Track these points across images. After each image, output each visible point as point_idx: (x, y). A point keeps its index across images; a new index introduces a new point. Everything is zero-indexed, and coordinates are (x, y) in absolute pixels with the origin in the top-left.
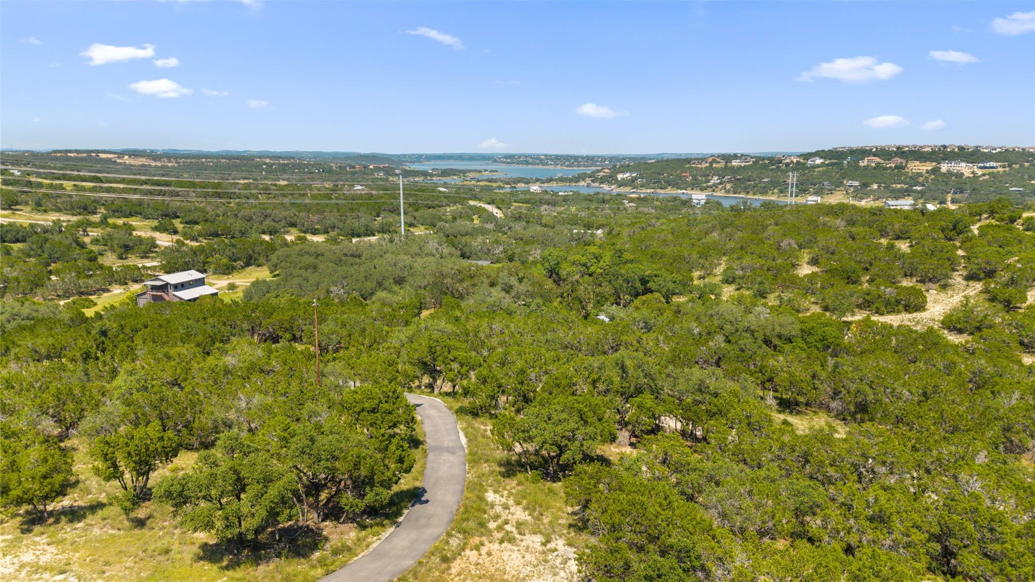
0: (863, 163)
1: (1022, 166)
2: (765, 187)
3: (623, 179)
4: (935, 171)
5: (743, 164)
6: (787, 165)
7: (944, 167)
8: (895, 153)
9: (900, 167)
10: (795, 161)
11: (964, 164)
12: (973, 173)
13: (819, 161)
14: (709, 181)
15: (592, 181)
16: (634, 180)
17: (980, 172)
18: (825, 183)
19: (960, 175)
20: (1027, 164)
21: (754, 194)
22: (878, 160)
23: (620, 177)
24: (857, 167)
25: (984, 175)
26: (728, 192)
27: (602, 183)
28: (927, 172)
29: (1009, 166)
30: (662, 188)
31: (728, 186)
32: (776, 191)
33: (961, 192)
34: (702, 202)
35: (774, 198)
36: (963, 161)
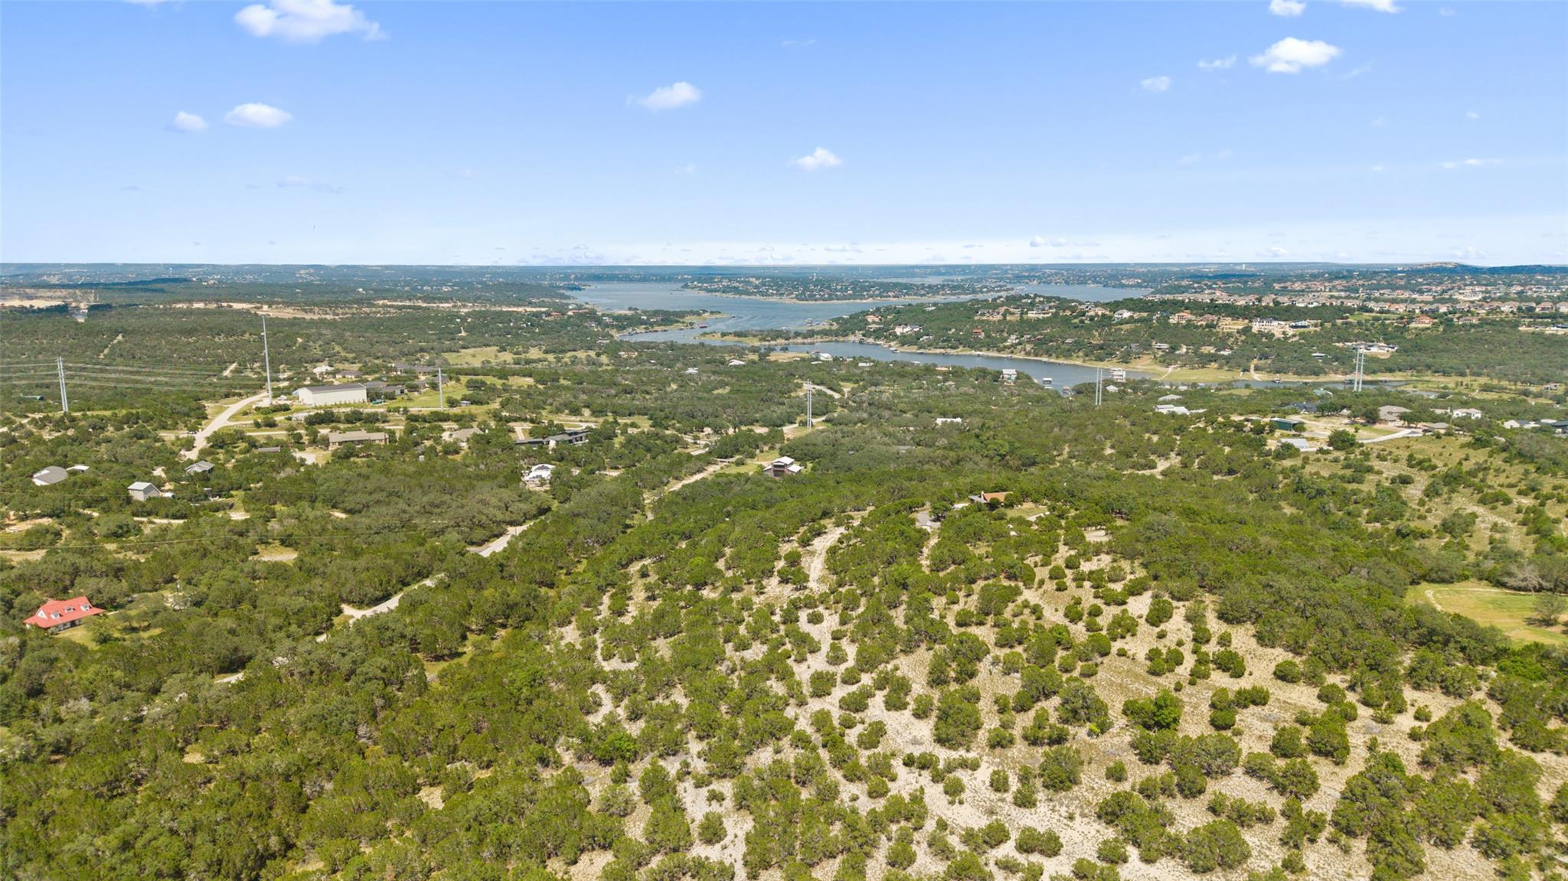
0: (1173, 320)
1: (1334, 325)
2: (1069, 350)
3: (903, 335)
4: (1246, 330)
5: (1041, 316)
6: (1092, 319)
7: (1256, 327)
8: (1209, 308)
9: (1211, 326)
10: (1100, 313)
11: (1276, 323)
12: (1284, 333)
13: (1126, 314)
14: (1005, 340)
15: (865, 336)
16: (918, 337)
17: (1291, 332)
18: (1133, 346)
19: (1270, 336)
20: (1339, 322)
21: (1057, 357)
22: (1187, 314)
23: (898, 331)
24: (1167, 325)
25: (1294, 336)
26: (1028, 354)
27: (879, 339)
28: (1238, 332)
29: (1322, 325)
30: (951, 348)
31: (1028, 347)
32: (1081, 354)
33: (1266, 358)
34: (1013, 377)
35: (1079, 362)
36: (1276, 319)
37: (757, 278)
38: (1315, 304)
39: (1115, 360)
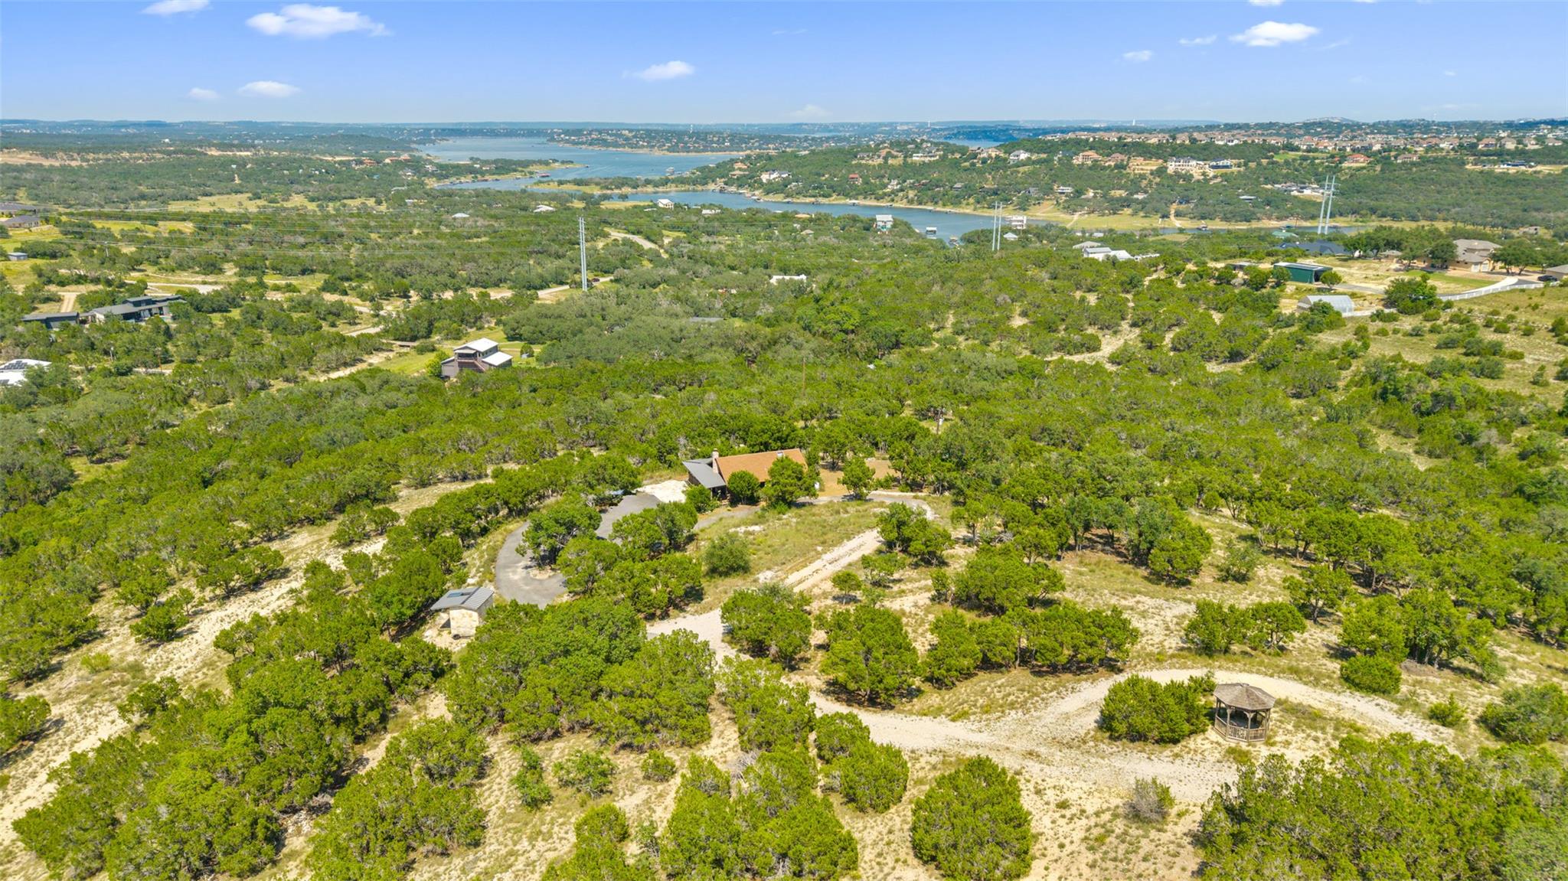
0: (1077, 161)
1: (1259, 164)
2: (957, 197)
3: (770, 182)
4: (1161, 172)
5: (927, 160)
6: (984, 161)
7: (1172, 167)
8: (1116, 145)
9: (1120, 167)
10: (993, 153)
11: (1194, 163)
12: (1204, 174)
13: (1023, 156)
14: (885, 186)
15: (726, 183)
16: (785, 183)
17: (1211, 173)
18: (1032, 190)
19: (1188, 177)
20: (1264, 161)
21: (944, 205)
22: (1093, 154)
23: (765, 177)
24: (1071, 167)
25: (1215, 177)
26: (911, 202)
27: (740, 186)
28: (1152, 173)
29: (1246, 165)
30: (824, 196)
31: (911, 194)
32: (971, 200)
33: (1188, 202)
34: (889, 225)
35: (969, 210)
36: (1193, 158)
37: (631, 131)
38: (1236, 142)
39: (1011, 207)
